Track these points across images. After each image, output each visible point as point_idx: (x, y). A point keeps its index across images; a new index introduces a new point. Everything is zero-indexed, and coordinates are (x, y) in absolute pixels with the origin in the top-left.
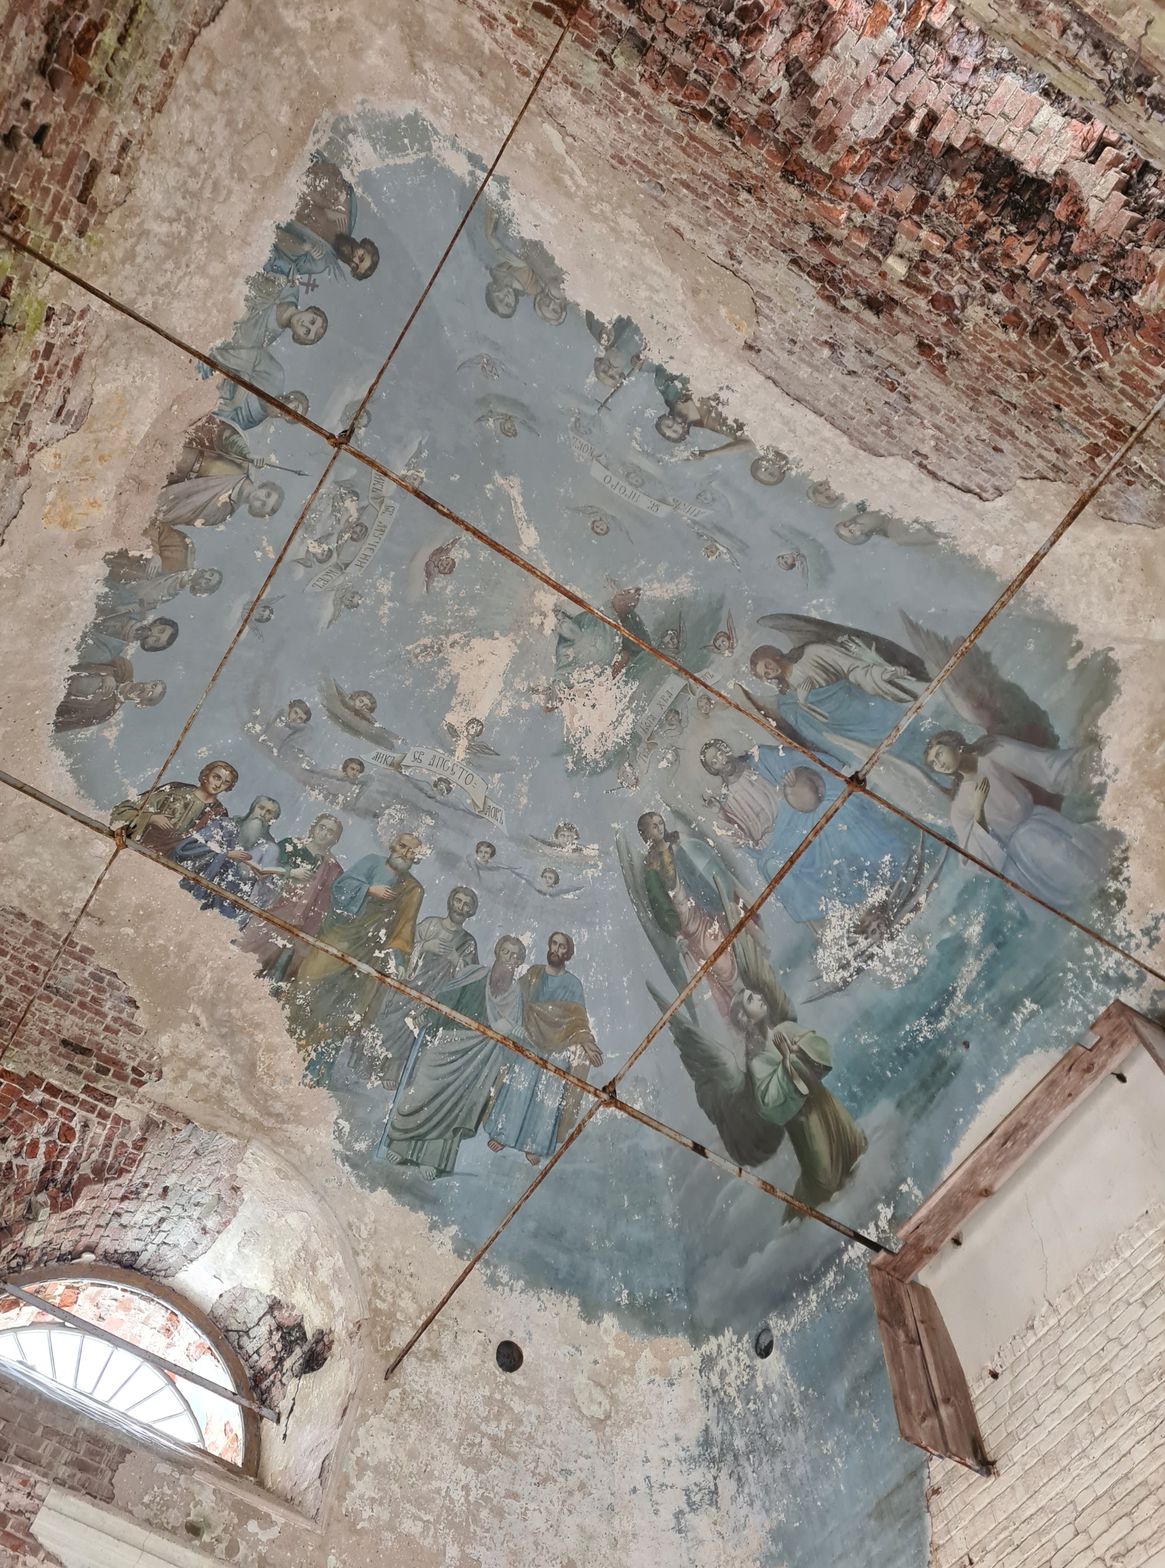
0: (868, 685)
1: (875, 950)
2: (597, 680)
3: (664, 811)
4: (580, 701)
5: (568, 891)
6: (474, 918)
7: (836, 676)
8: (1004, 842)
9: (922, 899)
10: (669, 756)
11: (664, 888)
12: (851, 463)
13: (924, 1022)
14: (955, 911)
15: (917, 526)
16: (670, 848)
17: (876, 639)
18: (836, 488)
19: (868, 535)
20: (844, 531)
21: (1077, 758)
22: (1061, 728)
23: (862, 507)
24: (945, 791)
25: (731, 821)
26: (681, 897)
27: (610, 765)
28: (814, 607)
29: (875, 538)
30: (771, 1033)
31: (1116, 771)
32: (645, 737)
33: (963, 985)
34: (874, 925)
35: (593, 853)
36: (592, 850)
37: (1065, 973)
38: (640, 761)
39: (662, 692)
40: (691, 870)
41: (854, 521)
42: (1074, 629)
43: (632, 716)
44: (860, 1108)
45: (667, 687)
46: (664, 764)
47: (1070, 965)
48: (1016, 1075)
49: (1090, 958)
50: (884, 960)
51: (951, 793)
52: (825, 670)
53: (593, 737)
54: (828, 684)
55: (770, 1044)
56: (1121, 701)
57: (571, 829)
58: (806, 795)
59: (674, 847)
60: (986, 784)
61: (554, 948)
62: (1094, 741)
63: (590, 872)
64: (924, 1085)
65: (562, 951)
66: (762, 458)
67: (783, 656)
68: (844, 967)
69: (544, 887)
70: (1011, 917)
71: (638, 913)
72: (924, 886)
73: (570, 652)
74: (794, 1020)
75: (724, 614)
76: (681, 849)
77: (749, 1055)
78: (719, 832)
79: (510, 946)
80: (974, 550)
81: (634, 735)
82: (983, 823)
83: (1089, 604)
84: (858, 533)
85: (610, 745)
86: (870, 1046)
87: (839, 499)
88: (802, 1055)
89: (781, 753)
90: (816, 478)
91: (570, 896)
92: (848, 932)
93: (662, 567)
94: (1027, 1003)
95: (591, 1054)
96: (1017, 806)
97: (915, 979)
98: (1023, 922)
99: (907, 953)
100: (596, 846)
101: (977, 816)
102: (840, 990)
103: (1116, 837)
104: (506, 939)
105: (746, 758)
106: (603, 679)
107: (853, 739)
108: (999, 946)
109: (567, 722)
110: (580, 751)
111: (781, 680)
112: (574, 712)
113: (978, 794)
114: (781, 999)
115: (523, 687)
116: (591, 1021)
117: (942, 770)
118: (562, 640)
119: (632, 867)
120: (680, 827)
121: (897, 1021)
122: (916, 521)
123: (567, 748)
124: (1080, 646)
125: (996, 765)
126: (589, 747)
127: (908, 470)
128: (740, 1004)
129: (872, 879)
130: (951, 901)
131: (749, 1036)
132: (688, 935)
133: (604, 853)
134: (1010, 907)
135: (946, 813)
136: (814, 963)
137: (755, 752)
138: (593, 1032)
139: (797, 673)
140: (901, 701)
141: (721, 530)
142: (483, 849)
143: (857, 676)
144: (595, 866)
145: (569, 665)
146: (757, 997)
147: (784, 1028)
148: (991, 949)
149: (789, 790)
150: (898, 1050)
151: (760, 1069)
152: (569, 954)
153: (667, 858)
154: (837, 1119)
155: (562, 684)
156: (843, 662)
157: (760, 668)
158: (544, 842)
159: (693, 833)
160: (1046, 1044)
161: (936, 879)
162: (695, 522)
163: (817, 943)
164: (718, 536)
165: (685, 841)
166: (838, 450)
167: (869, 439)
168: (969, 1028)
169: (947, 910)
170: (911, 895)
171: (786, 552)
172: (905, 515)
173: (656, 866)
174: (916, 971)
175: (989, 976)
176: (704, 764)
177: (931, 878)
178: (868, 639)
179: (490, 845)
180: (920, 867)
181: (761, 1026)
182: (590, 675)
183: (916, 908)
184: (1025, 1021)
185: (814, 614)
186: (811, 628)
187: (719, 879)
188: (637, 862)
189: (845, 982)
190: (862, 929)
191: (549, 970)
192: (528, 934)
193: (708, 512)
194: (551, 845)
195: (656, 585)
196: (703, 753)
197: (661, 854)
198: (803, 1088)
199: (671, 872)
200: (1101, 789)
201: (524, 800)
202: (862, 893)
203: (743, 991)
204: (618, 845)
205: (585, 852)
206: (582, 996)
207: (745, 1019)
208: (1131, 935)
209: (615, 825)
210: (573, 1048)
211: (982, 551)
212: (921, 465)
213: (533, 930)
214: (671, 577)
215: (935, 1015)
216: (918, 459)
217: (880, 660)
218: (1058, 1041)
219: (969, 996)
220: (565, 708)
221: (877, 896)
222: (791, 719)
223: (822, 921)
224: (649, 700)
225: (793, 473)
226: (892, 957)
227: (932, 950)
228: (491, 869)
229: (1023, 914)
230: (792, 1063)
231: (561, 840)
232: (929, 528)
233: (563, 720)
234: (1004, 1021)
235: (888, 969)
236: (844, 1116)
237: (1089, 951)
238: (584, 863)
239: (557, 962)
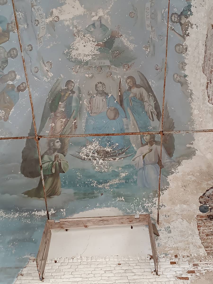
0: (147, 108)
1: (97, 159)
2: (91, 42)
3: (77, 85)
4: (83, 41)
5: (36, 77)
6: (12, 59)
7: (142, 99)
8: (144, 165)
9: (117, 159)
10: (90, 75)
11: (60, 100)
12: (196, 67)
13: (96, 182)
14: (122, 168)
15: (190, 91)
16: (70, 94)
17: (157, 101)
18: (186, 67)
19: (179, 82)
20: (176, 76)
21: (173, 163)
22: (175, 155)
23: (185, 76)
24: (142, 144)
25: (90, 103)
26: (62, 106)
27: (75, 62)
28: (152, 82)
29: (179, 84)
30: (56, 153)
31: (178, 172)
32: (89, 65)
33: (111, 183)
34: (102, 154)
35: (50, 75)
36: (51, 74)
37: (136, 199)
38: (82, 69)
39: (103, 61)
40: (70, 103)
41: (180, 77)
42: (194, 140)
43: (91, 58)
44: (64, 186)
45: (105, 61)
46: (87, 76)
47: (138, 198)
48: (109, 209)
49: (143, 201)
50: (98, 163)
51: (143, 145)
52: (141, 96)
53: (77, 52)
54: (139, 99)
55: (54, 156)
56: (190, 161)
57: (51, 65)
58: (112, 116)
59: (71, 94)
60: (151, 150)
61: (21, 86)
62: (179, 163)
63: (45, 78)
64: (85, 194)
65: (22, 88)
66: (182, 45)
67: (136, 84)
68: (87, 156)
69: (33, 71)
70: (133, 179)
71: (47, 99)
72: (120, 157)
73: (92, 29)
74: (65, 156)
75: (133, 62)
76: (72, 96)
77: (46, 153)
78: (85, 102)
79: (13, 74)
80: (194, 107)
81: (87, 63)
82: (144, 157)
83: (202, 139)
84: (177, 79)
85: (79, 58)
86: (79, 176)
87: (184, 70)
88: (60, 164)
89: (115, 102)
90: (186, 61)
91: (36, 79)
92: (95, 150)
93: (131, 38)
94: (123, 198)
95: (6, 116)
96: (153, 160)
97: (101, 172)
98: (135, 182)
99: (104, 166)
100: (52, 75)
101: (144, 154)
102: (82, 159)
103: (168, 184)
104: (14, 72)
105: (107, 94)
106: (93, 43)
107: (133, 115)
108: (126, 182)
109: (75, 42)
110: (71, 51)
111: (130, 88)
112: (79, 42)
113: (148, 151)
114: (65, 149)
115: (75, 23)
116: (13, 110)
117: (145, 139)
118: (93, 25)
119: (56, 88)
120: (77, 92)
121: (90, 177)
122: (191, 90)
123: (69, 48)
124: (192, 144)
125: (156, 149)
126: (74, 53)
127: (204, 81)
128: (54, 141)
129: (110, 145)
130: (123, 165)
131: (50, 149)
132: (55, 115)
133: (53, 78)
134: (135, 177)
135: (138, 148)
136: (80, 149)
137: (110, 95)
138: (11, 113)
139: (135, 90)
140: (150, 118)
141: (154, 46)
142: (30, 47)
143: (146, 104)
144: (48, 79)
145: (89, 31)
146: (60, 143)
147: (60, 155)
148: (124, 181)
149: (109, 110)
150: (84, 183)
151: (46, 157)
152: (23, 91)
153: (67, 95)
154: (56, 184)
155: (83, 33)
156: (146, 99)
157: (129, 81)
158: (43, 61)
159: (78, 96)
160: (120, 209)
161: (124, 158)
162: (151, 38)
163: (85, 146)
164: (152, 47)
165: (75, 96)
166: (198, 62)
167: (206, 68)
168: (105, 192)
169: (121, 166)
170: (116, 156)
171: (160, 66)
172: (191, 87)
173: (63, 94)
174: (103, 171)
175: (118, 186)
176: (96, 85)
177: (123, 157)
178: (155, 100)
179: (32, 48)
180: (123, 153)
181: (55, 150)
182: (91, 39)
183: (115, 159)
184: (119, 201)
185: (150, 83)
186: (147, 85)
187: (75, 111)
188: (58, 88)
189: (84, 159)
190: (98, 152)
191: (16, 89)
192: (19, 76)
193: (157, 40)
194: (44, 63)
195: (126, 39)
196: (98, 83)
197: (66, 93)
198: (54, 171)
199: (65, 99)
200: (172, 173)
201: (49, 47)
202: (105, 146)
203: (57, 139)
204: (58, 80)
205: (49, 73)
206: (16, 102)
207: (52, 145)
208: (155, 204)
209: (62, 75)
210: (3, 111)
211: (195, 109)
212: (208, 83)
213: (21, 77)
214: (131, 42)
215: (99, 183)
216: (209, 81)
217: (154, 106)
218: (123, 210)
219: (111, 186)
220: (78, 39)
221: (109, 150)
222: (124, 97)
223: (91, 143)
224: (98, 59)
225: (183, 55)
226: (100, 163)
227: (110, 170)
228: (27, 53)
229: (136, 181)
230: (56, 164)
231: (47, 65)
232: (191, 94)
233: (75, 40)
234: (115, 197)
235: (97, 165)
236: (59, 185)
237: (144, 199)
238: (46, 75)
239: (19, 89)
